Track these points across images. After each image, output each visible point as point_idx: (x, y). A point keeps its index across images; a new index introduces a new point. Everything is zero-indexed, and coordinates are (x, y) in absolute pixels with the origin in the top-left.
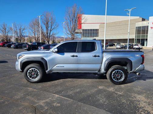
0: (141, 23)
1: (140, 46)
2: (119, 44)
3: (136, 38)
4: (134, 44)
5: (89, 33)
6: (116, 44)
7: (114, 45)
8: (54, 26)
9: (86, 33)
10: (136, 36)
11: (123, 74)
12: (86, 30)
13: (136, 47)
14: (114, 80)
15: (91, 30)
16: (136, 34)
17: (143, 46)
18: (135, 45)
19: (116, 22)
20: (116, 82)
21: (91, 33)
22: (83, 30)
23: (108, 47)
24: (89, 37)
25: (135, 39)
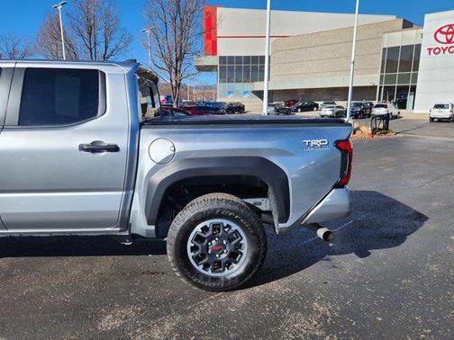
0: (398, 35)
1: (393, 109)
2: (329, 102)
3: (381, 83)
4: (375, 103)
5: (239, 69)
6: (320, 103)
7: (317, 106)
8: (117, 41)
9: (231, 69)
10: (382, 77)
11: (244, 241)
12: (231, 58)
13: (382, 111)
14: (200, 268)
15: (247, 58)
16: (382, 72)
17: (401, 111)
18: (378, 106)
19: (325, 34)
20: (206, 278)
21: (247, 69)
22: (222, 59)
23: (297, 114)
24: (240, 81)
25: (381, 87)
